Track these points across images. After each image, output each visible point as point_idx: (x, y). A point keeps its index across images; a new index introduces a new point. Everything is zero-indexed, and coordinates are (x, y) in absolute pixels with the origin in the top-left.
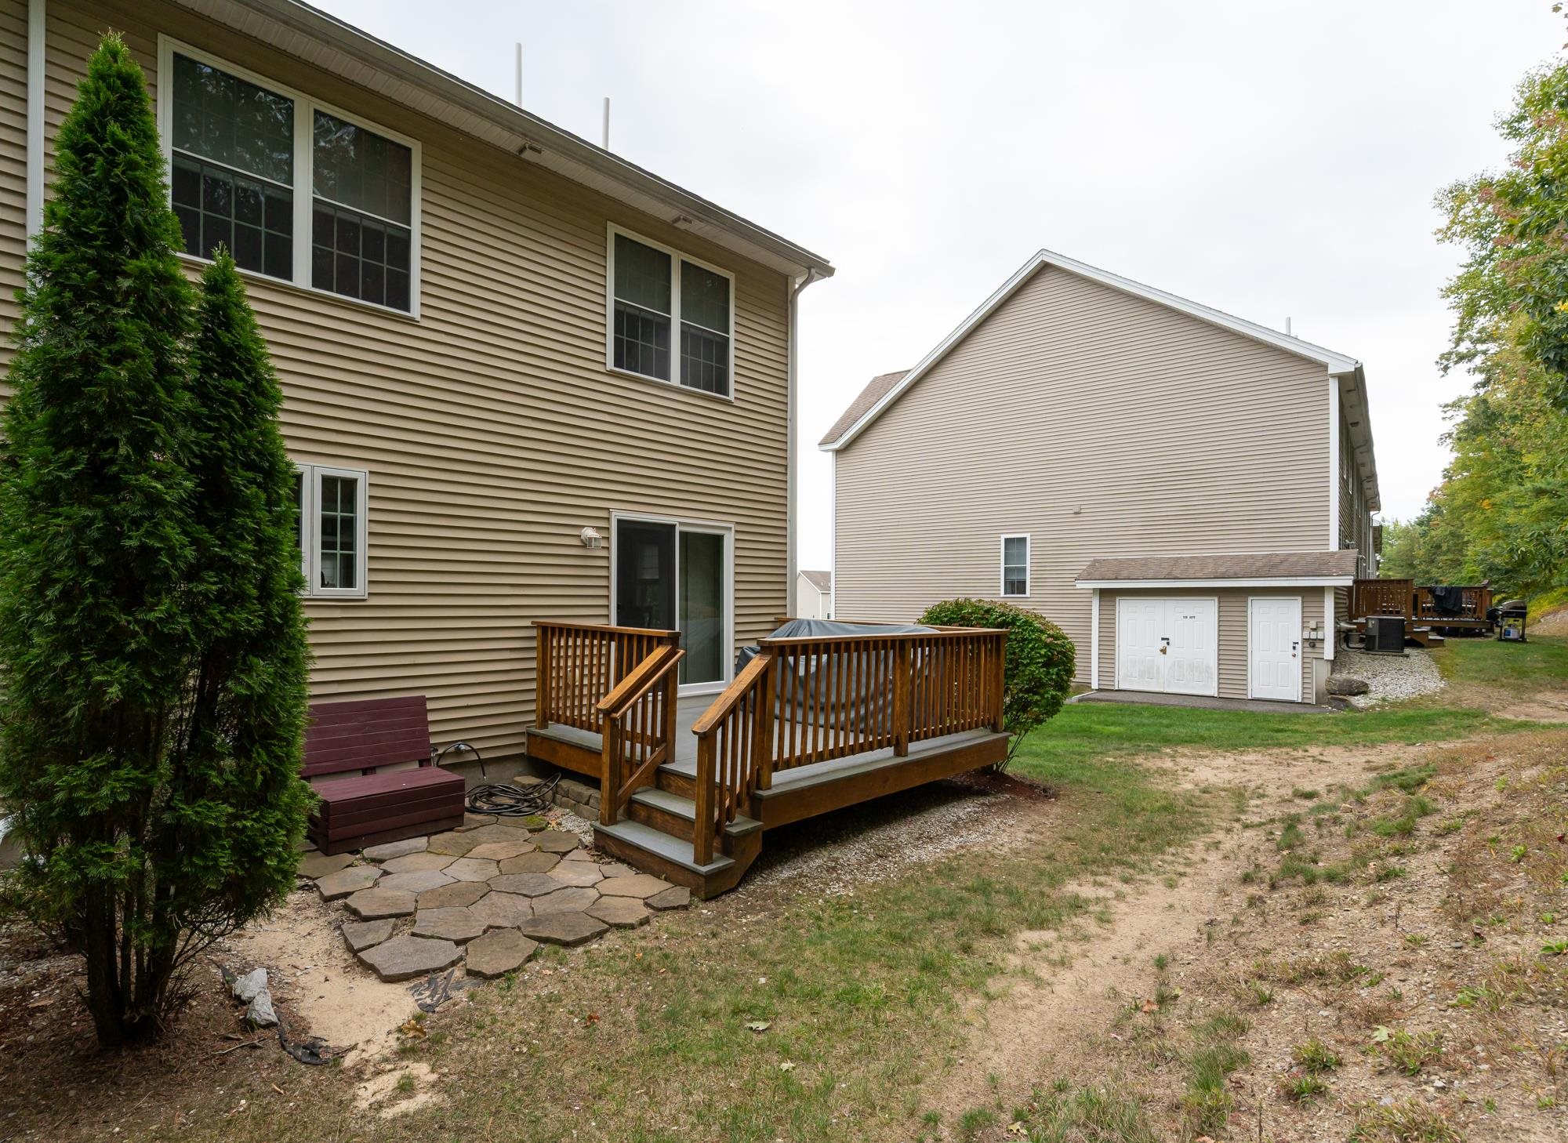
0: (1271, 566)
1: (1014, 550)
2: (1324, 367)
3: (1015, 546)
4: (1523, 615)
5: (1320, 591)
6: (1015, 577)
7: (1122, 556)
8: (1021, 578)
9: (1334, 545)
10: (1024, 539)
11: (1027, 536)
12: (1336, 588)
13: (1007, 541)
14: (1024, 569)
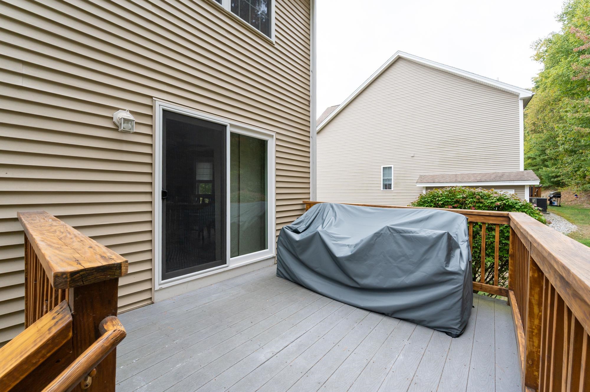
0: (500, 177)
1: (387, 171)
2: (516, 96)
3: (387, 170)
4: (560, 197)
5: (523, 187)
6: (387, 183)
7: (431, 174)
8: (389, 183)
9: (522, 168)
10: (391, 167)
11: (392, 166)
12: (530, 185)
13: (384, 168)
14: (391, 179)
